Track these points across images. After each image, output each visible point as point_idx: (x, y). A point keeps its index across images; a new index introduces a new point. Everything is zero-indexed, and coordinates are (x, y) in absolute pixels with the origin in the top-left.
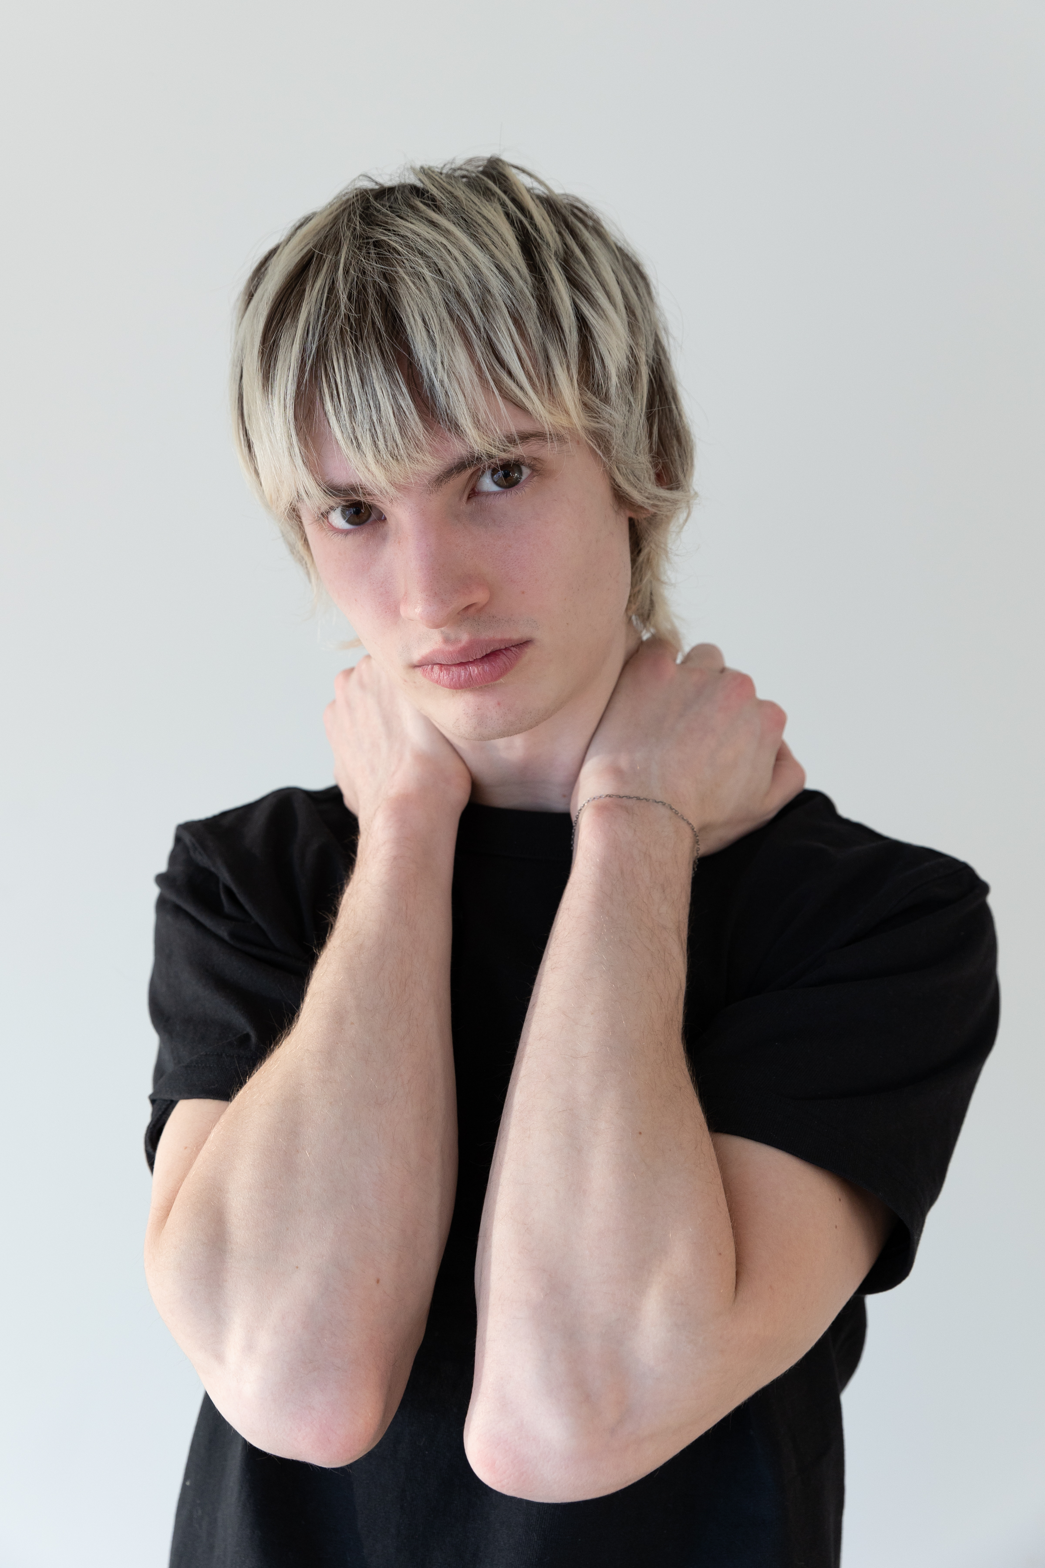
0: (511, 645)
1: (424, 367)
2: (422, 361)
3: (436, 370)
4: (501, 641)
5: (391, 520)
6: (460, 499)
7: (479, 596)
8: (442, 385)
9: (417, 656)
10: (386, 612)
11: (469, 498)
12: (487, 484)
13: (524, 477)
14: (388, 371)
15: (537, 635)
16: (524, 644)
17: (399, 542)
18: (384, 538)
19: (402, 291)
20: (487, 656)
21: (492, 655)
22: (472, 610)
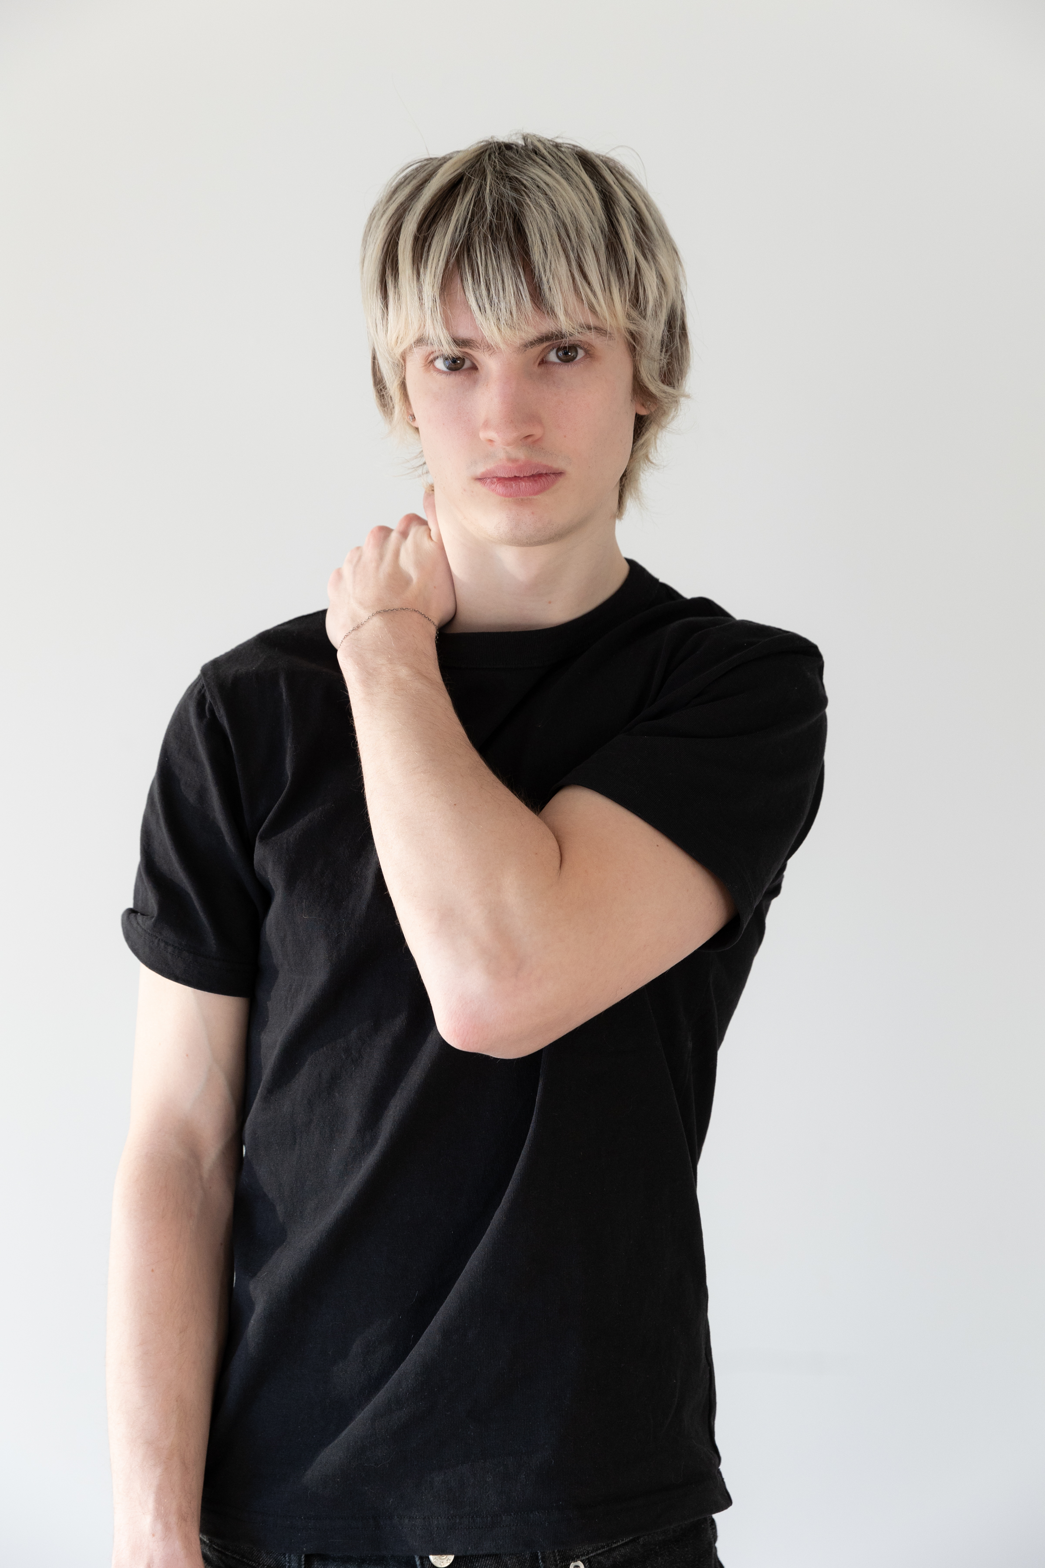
0: (550, 472)
1: (537, 269)
2: (536, 262)
3: (545, 271)
4: (545, 466)
5: (482, 372)
6: (534, 363)
7: (537, 431)
8: (548, 282)
9: (480, 470)
10: (465, 435)
11: (539, 364)
12: (553, 357)
13: (578, 358)
14: (514, 265)
15: (569, 469)
16: (559, 474)
17: (487, 385)
18: (475, 382)
19: (528, 213)
20: (533, 476)
21: (537, 477)
22: (530, 439)
